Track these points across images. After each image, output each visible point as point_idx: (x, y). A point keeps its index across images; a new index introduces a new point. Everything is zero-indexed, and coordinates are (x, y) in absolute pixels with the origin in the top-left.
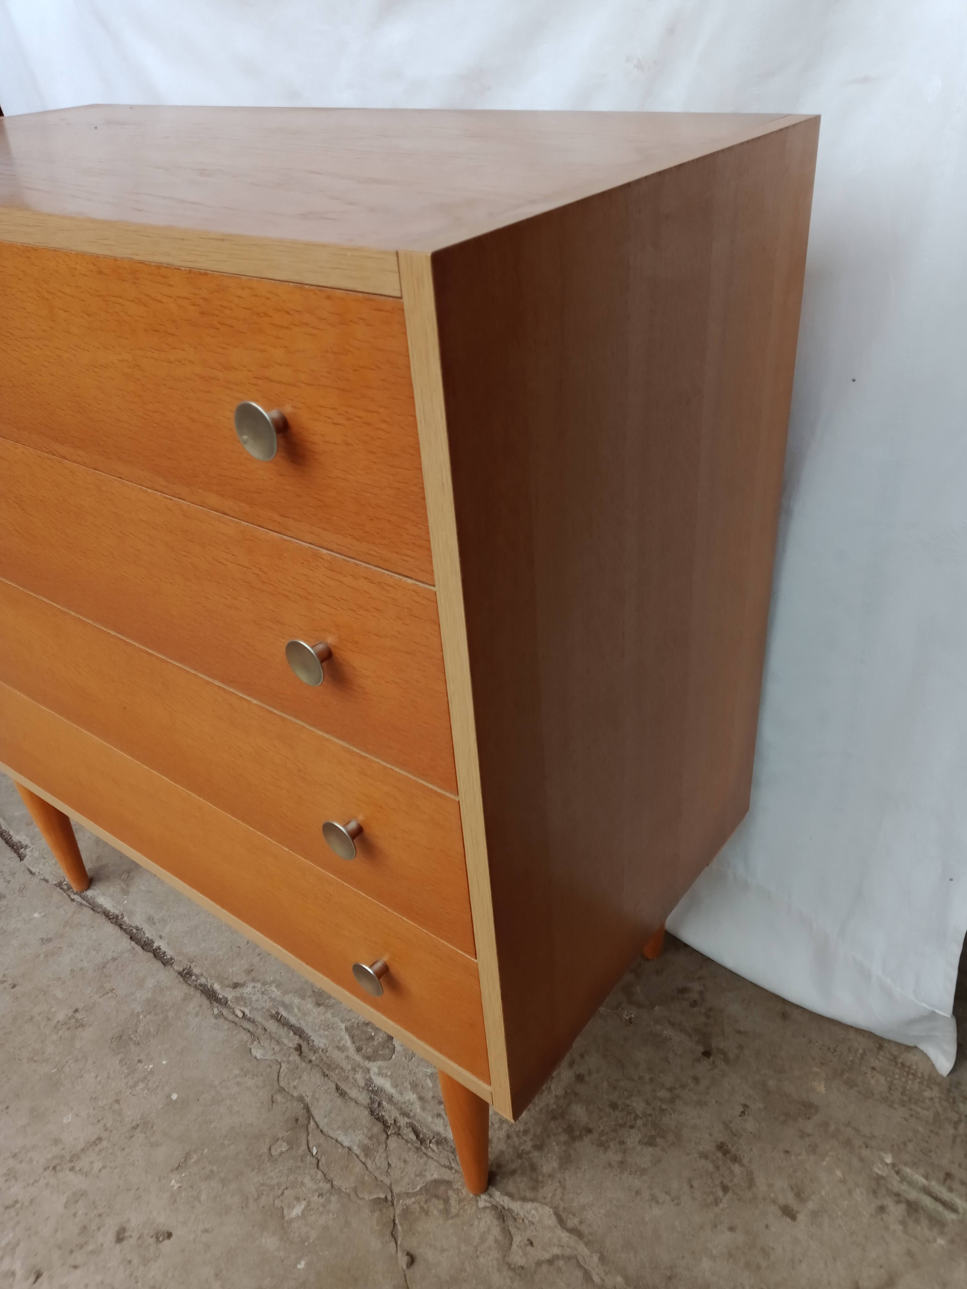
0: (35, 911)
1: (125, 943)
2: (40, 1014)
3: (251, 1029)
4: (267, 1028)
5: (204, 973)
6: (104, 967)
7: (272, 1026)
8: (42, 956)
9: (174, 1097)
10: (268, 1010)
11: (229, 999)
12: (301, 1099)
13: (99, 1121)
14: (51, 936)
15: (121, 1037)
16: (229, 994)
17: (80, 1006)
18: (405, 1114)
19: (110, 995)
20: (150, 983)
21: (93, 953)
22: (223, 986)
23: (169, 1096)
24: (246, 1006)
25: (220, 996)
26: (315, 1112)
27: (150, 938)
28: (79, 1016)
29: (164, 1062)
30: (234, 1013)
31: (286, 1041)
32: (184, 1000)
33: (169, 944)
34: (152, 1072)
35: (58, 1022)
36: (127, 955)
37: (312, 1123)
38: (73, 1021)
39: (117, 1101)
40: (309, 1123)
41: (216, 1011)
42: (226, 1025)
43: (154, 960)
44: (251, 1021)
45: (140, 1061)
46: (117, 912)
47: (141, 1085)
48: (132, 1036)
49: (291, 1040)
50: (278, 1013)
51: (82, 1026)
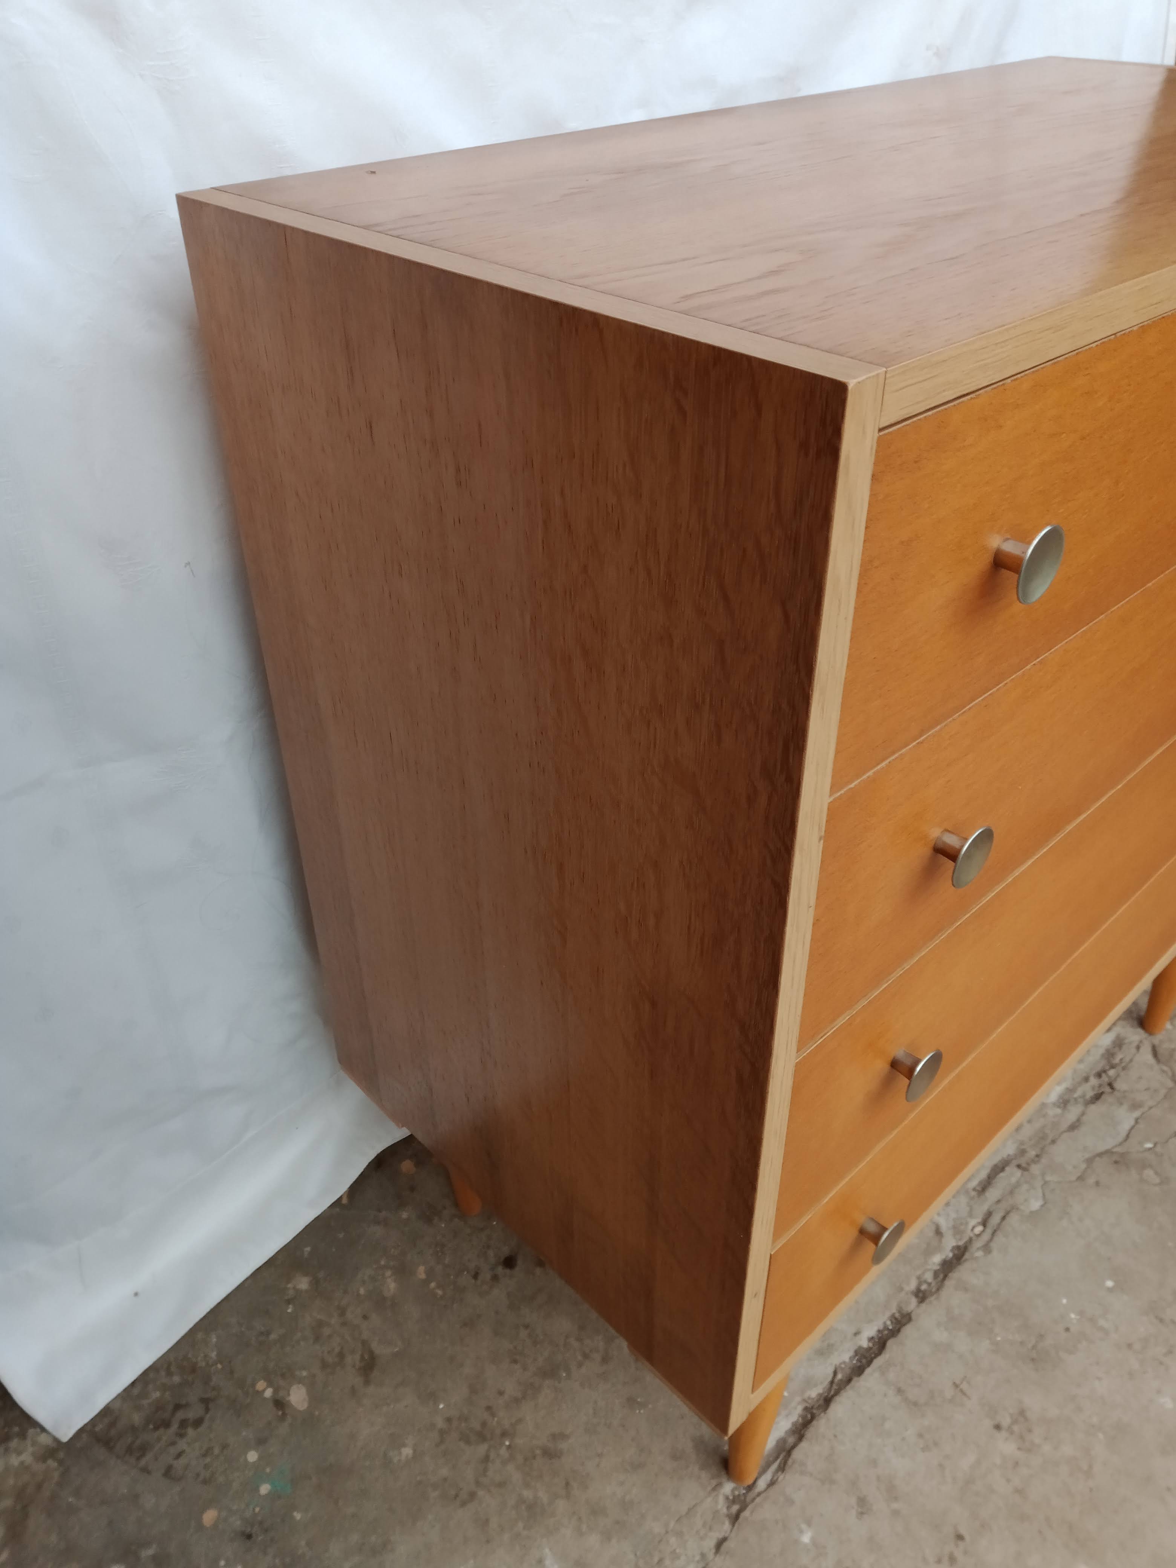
0: (797, 1542)
1: (870, 1379)
2: (1008, 1481)
3: (1001, 1214)
4: (996, 1200)
5: (919, 1273)
6: (915, 1404)
7: (993, 1194)
8: (895, 1506)
9: (1110, 1284)
10: (972, 1198)
11: (954, 1244)
12: (1090, 1161)
13: (1161, 1363)
14: (853, 1501)
15: (1033, 1360)
16: (950, 1242)
17: (988, 1423)
18: (1086, 1079)
19: (964, 1386)
20: (941, 1336)
21: (888, 1425)
22: (939, 1249)
23: (1110, 1290)
24: (967, 1223)
25: (951, 1255)
26: (1101, 1148)
27: (851, 1353)
28: (1006, 1421)
29: (1064, 1301)
30: (978, 1236)
31: (1014, 1180)
32: (966, 1290)
33: (870, 1321)
34: (1081, 1313)
35: (1019, 1449)
36: (891, 1376)
37: (1115, 1150)
38: (1016, 1428)
39: (1130, 1346)
40: (1116, 1153)
41: (980, 1254)
42: (1000, 1239)
43: (901, 1335)
44: (989, 1214)
45: (1067, 1330)
46: (799, 1409)
47: (1102, 1322)
48: (1030, 1346)
49: (1012, 1175)
50: (974, 1189)
51: (1022, 1413)
